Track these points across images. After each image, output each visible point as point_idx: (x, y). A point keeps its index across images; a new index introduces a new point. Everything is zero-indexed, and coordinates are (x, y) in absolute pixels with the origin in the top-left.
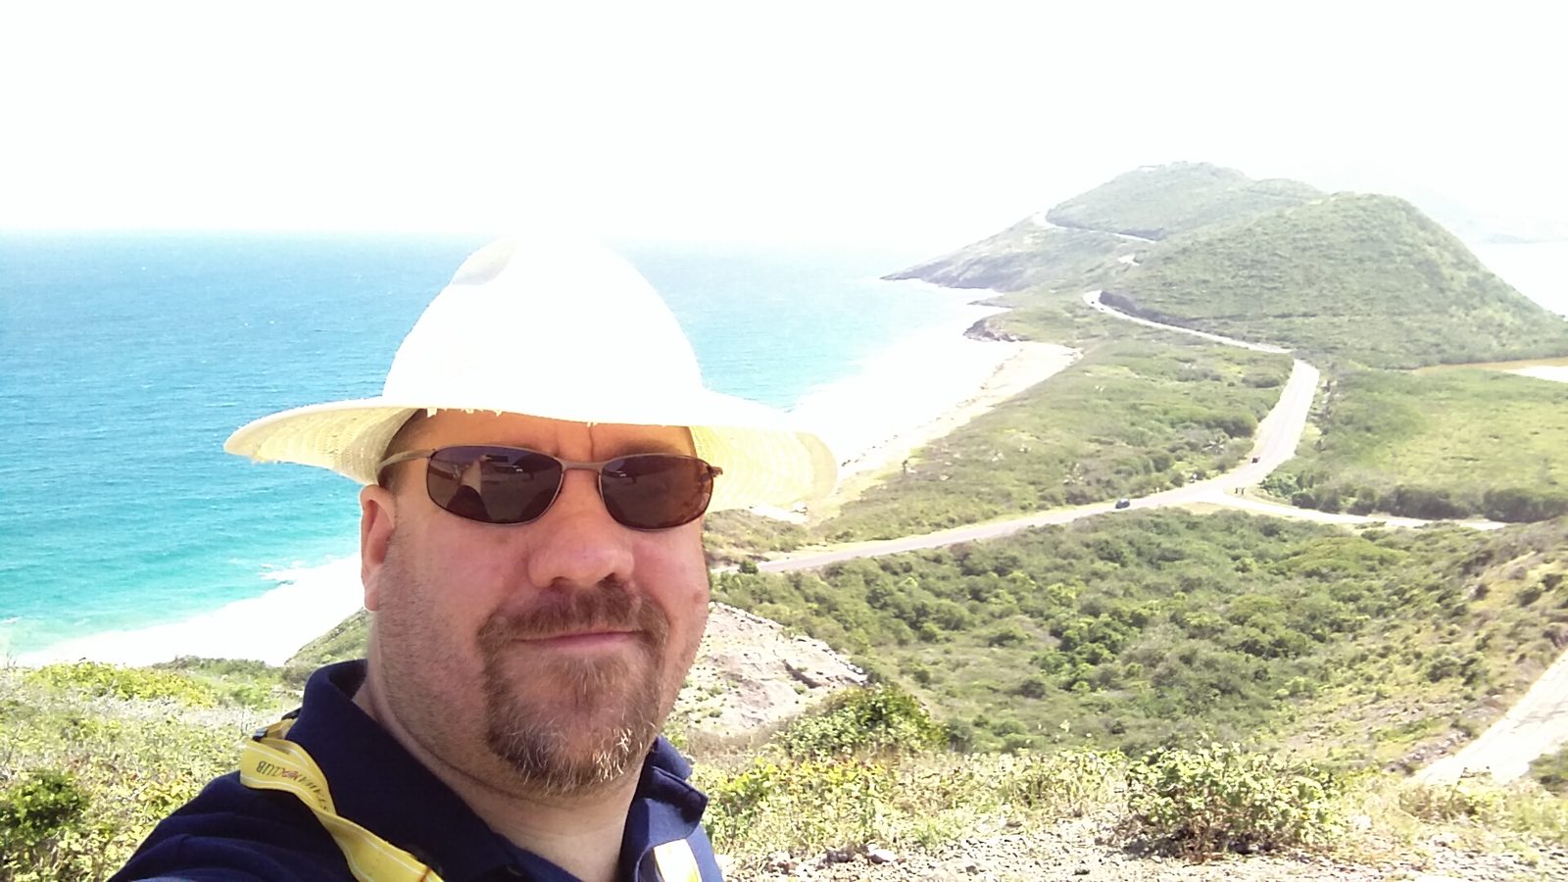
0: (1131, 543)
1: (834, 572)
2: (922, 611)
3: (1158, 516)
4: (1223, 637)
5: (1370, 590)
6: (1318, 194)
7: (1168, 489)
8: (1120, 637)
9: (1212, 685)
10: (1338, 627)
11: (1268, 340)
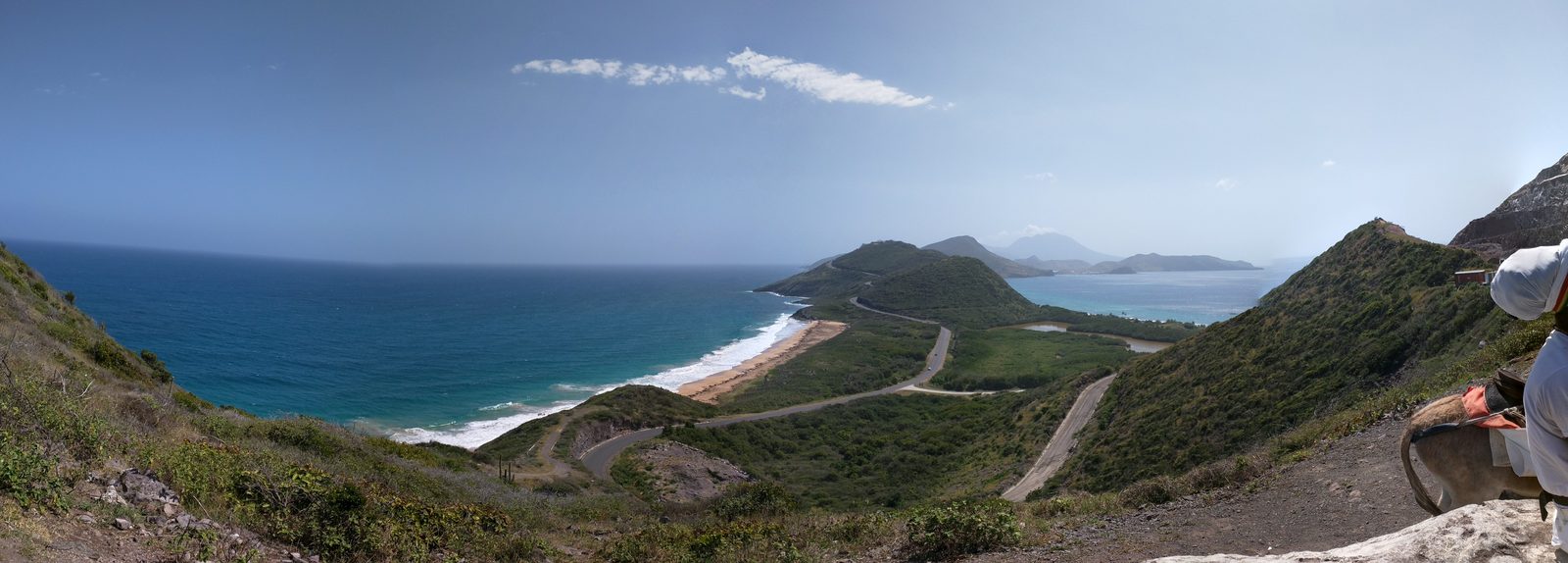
0: (875, 410)
1: (732, 427)
2: (775, 445)
3: (886, 397)
4: (917, 449)
5: (977, 422)
6: (946, 257)
7: (890, 385)
8: (871, 452)
9: (914, 470)
10: (966, 439)
11: (929, 319)
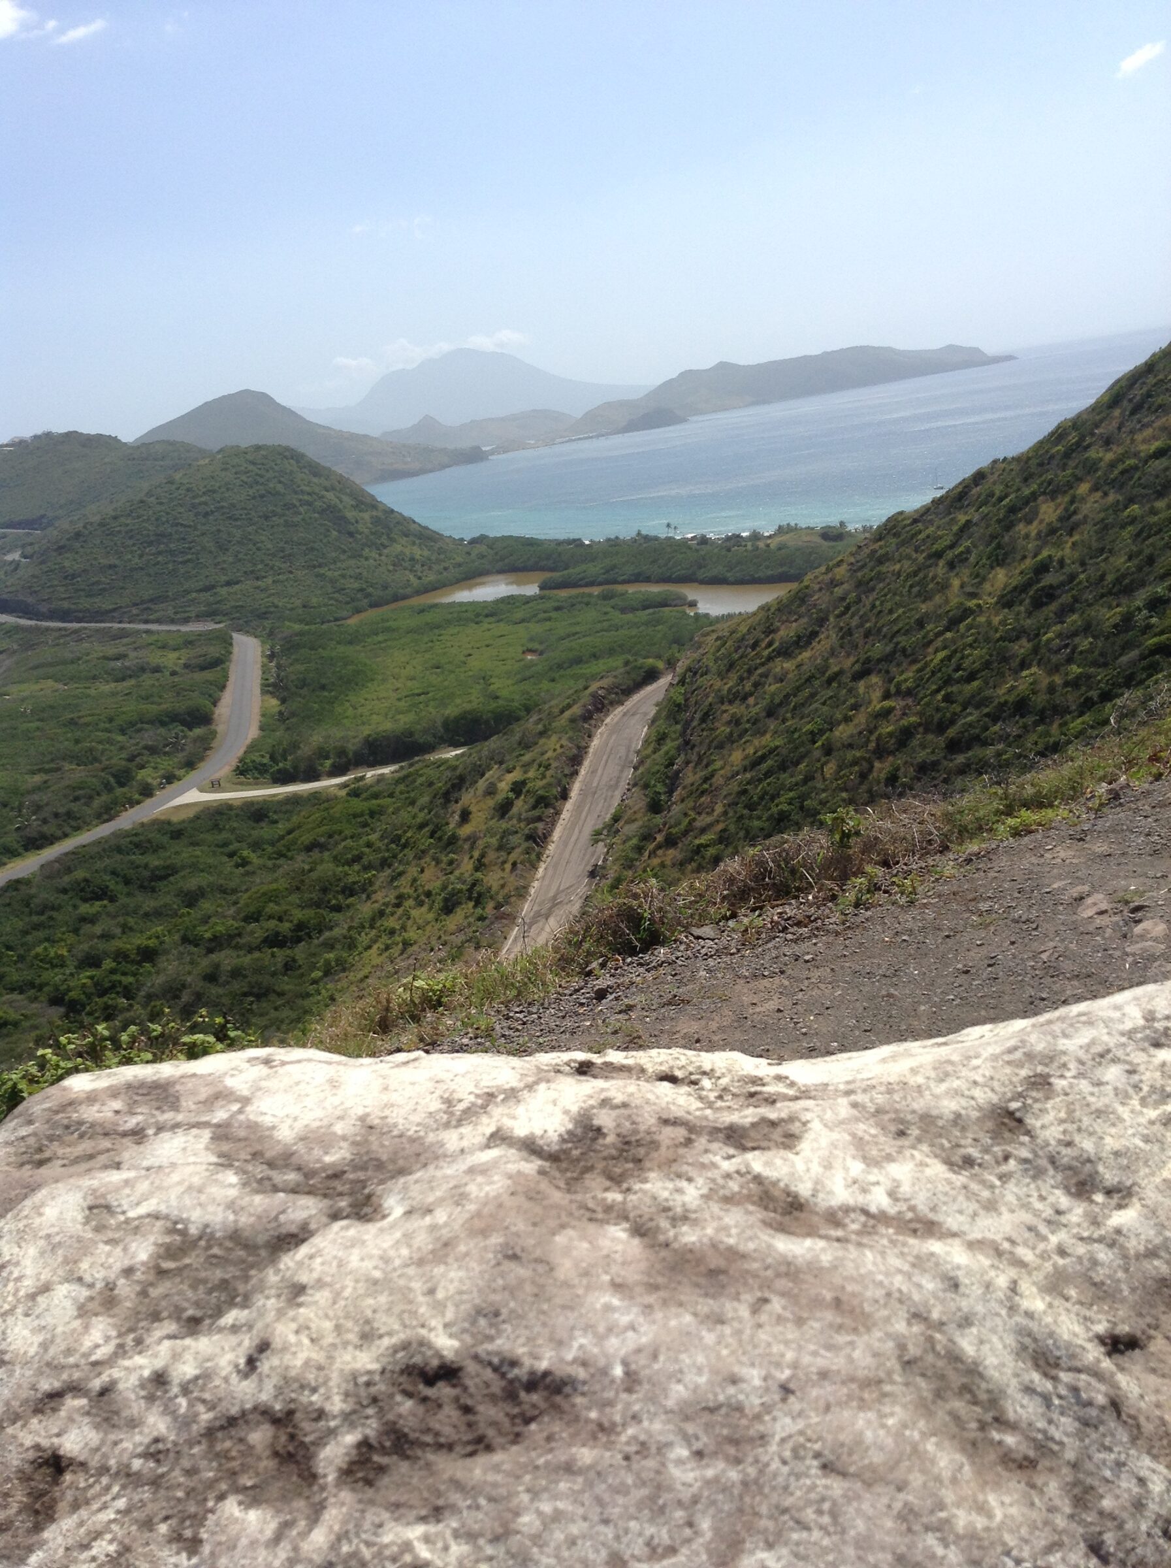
0: (114, 873)
3: (136, 835)
4: (242, 941)
5: (369, 845)
6: (203, 452)
7: (138, 803)
8: (131, 979)
9: (245, 994)
10: (350, 891)
11: (199, 617)
